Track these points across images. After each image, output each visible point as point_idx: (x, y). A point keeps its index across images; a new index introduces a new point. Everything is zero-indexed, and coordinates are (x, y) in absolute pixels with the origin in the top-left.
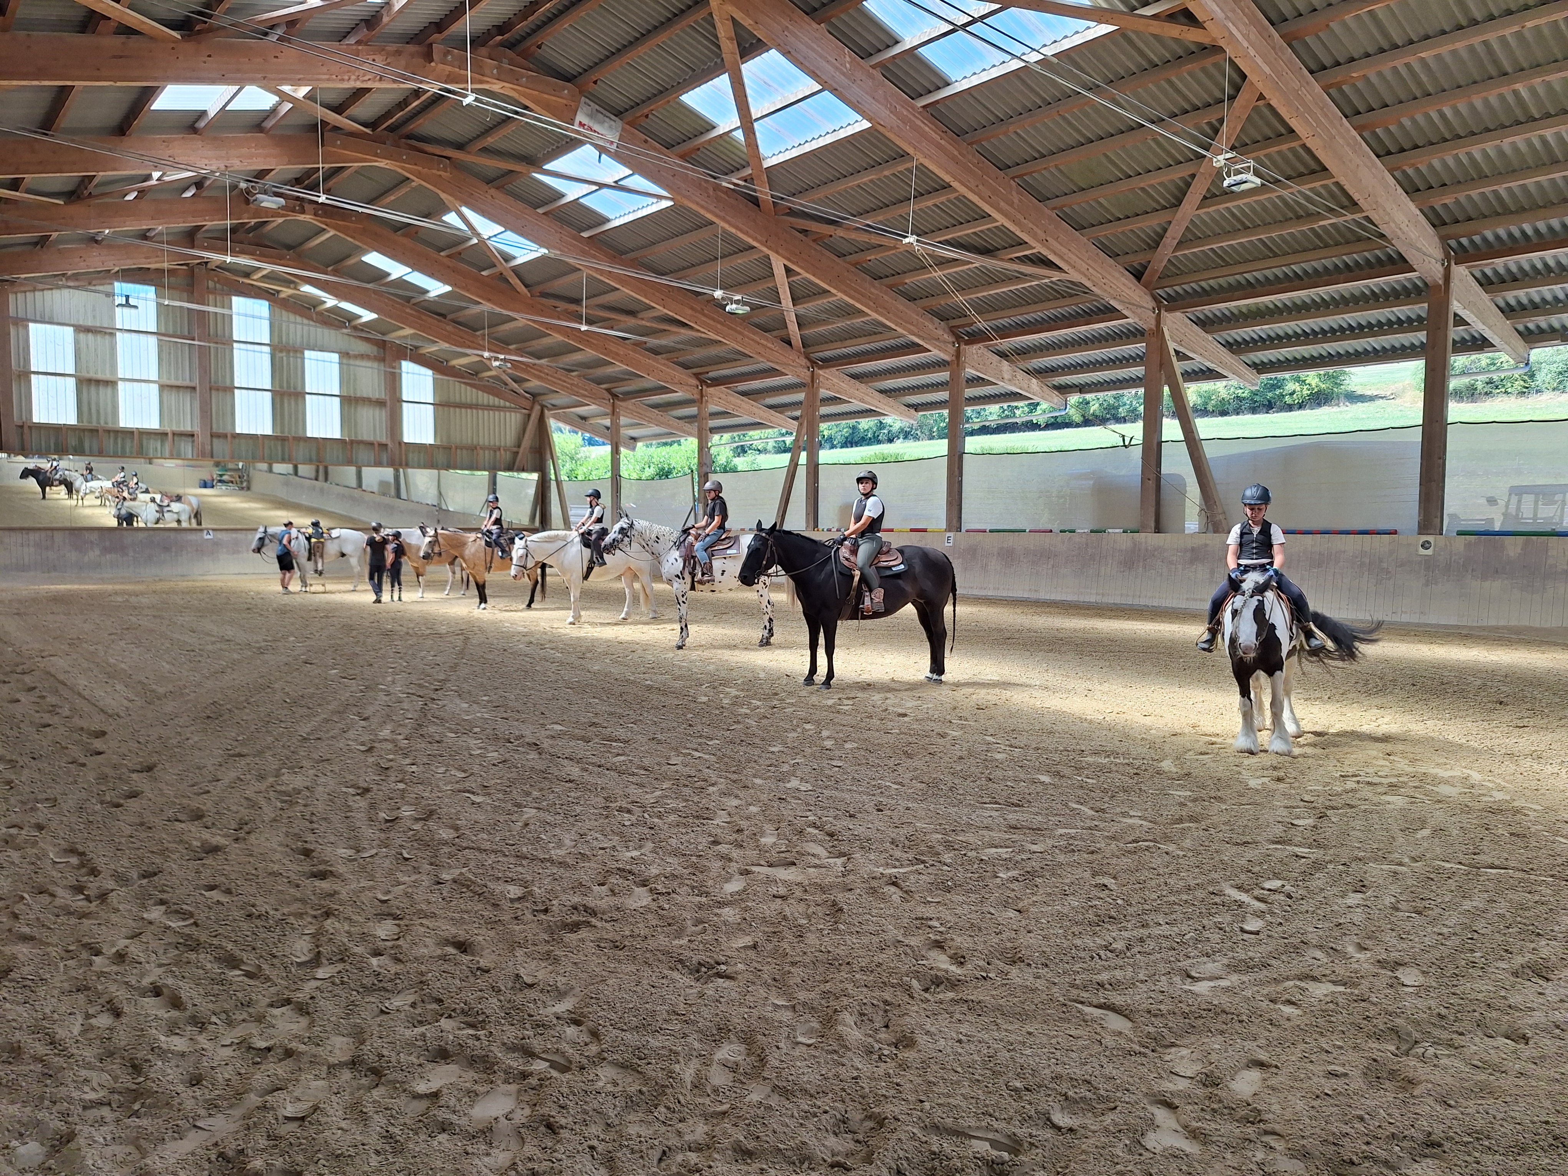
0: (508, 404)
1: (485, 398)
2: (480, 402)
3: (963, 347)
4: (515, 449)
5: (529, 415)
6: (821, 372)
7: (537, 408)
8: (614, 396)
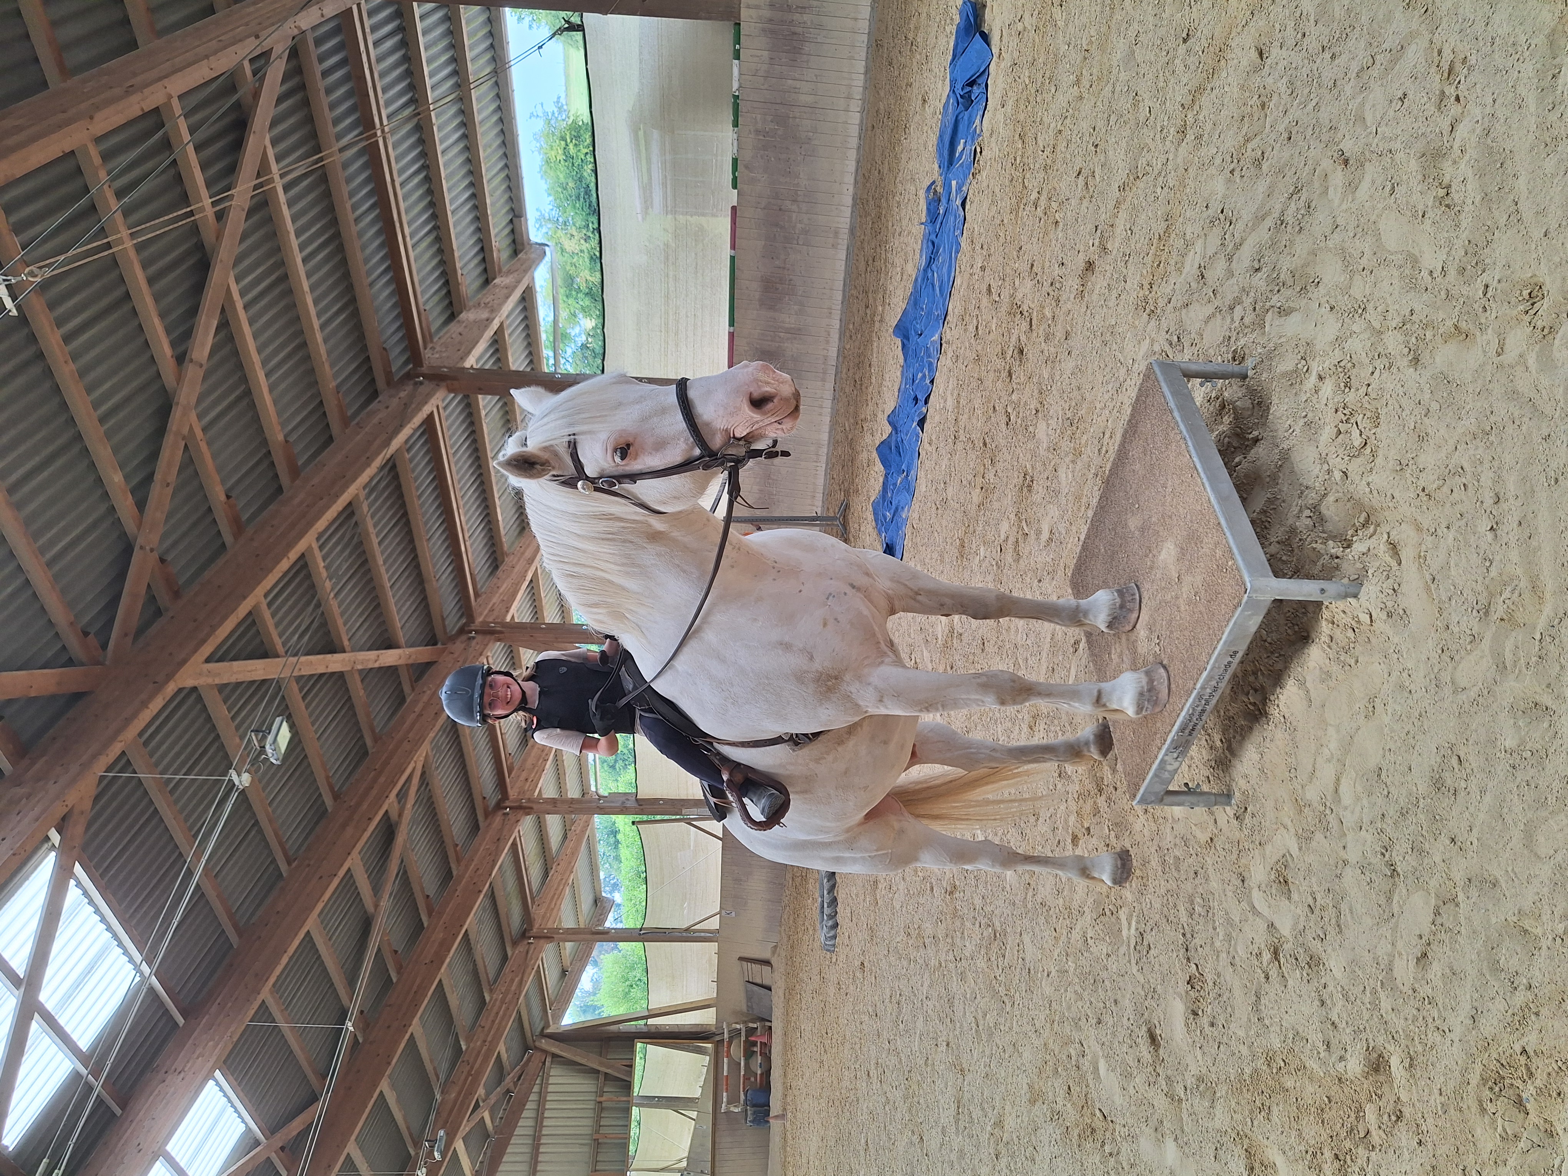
0: (536, 1089)
1: (525, 1125)
2: (530, 1132)
3: (424, 370)
4: (602, 1078)
5: (554, 1056)
6: (479, 620)
7: (544, 1043)
8: (524, 935)
